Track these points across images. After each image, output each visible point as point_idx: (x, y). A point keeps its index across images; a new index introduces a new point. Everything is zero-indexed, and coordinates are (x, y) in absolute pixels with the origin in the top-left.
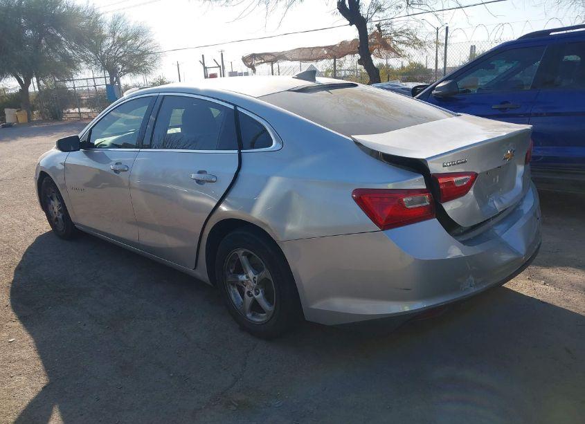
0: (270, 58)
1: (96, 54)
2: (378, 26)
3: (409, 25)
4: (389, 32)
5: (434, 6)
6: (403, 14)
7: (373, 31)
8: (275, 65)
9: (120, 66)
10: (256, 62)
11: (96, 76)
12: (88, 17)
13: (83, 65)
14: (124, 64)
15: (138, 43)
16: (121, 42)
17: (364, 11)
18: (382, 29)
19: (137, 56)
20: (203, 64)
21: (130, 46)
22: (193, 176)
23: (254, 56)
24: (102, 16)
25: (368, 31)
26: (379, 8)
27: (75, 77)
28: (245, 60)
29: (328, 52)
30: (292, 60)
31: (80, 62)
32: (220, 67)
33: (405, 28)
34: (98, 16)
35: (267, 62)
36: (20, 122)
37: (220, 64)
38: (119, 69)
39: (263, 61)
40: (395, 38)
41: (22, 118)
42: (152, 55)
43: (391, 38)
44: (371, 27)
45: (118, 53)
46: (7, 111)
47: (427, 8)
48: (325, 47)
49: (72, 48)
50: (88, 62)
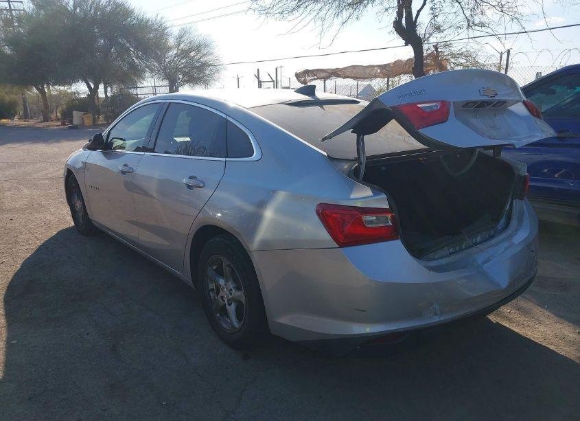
0: (323, 75)
1: (160, 63)
2: (436, 47)
3: (468, 48)
4: (446, 54)
5: (497, 29)
6: (463, 36)
7: (430, 52)
8: (328, 82)
9: (181, 76)
10: (309, 78)
11: (157, 84)
12: (156, 30)
13: (148, 74)
14: (185, 74)
15: (199, 56)
16: (184, 53)
17: (421, 31)
18: (439, 50)
19: (197, 67)
20: (258, 78)
21: (192, 58)
22: (185, 181)
23: (307, 72)
24: (169, 29)
25: (425, 52)
26: (438, 29)
27: (139, 85)
28: (298, 76)
29: (381, 71)
30: (345, 78)
31: (145, 71)
32: (273, 81)
33: (464, 50)
34: (166, 28)
35: (320, 78)
36: (86, 124)
37: (274, 79)
38: (179, 79)
39: (316, 77)
40: (452, 60)
41: (88, 120)
42: (212, 67)
43: (448, 60)
44: (427, 48)
45: (180, 63)
46: (75, 113)
47: (489, 30)
48: (379, 66)
49: (138, 57)
50: (152, 71)
